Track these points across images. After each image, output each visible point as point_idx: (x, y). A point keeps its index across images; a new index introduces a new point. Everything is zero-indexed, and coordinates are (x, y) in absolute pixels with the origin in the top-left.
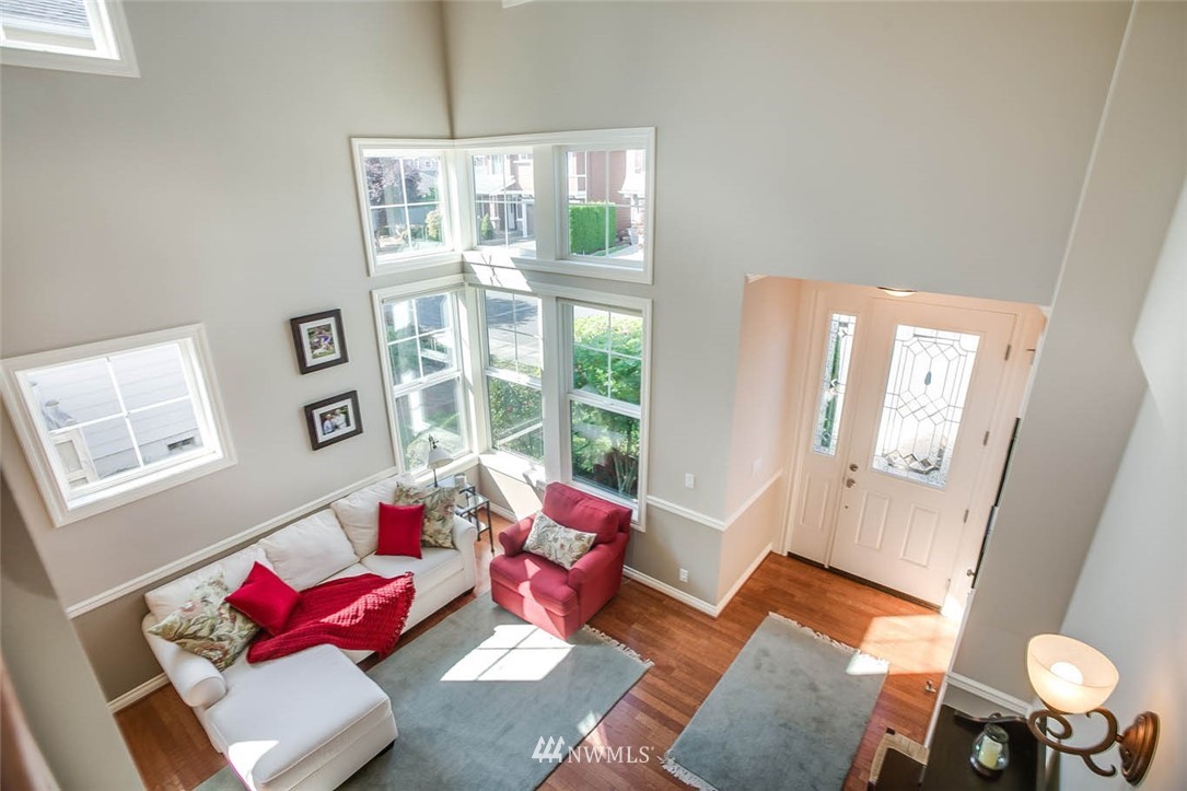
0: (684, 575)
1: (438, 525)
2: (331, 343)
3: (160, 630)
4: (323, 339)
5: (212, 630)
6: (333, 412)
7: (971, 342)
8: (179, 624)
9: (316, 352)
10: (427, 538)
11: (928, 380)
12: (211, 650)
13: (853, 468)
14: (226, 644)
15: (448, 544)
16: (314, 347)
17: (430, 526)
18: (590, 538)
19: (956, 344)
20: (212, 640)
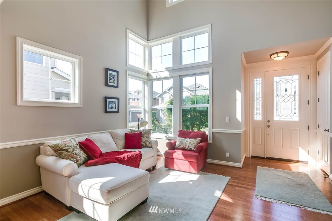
0: (228, 155)
1: (146, 139)
2: (115, 80)
3: (53, 146)
4: (113, 78)
5: (74, 150)
6: (112, 102)
7: (296, 77)
8: (61, 145)
9: (111, 81)
10: (143, 143)
11: (286, 90)
12: (72, 158)
13: (269, 121)
14: (78, 157)
15: (150, 146)
16: (110, 79)
17: (144, 139)
18: (199, 139)
19: (292, 79)
20: (73, 154)
